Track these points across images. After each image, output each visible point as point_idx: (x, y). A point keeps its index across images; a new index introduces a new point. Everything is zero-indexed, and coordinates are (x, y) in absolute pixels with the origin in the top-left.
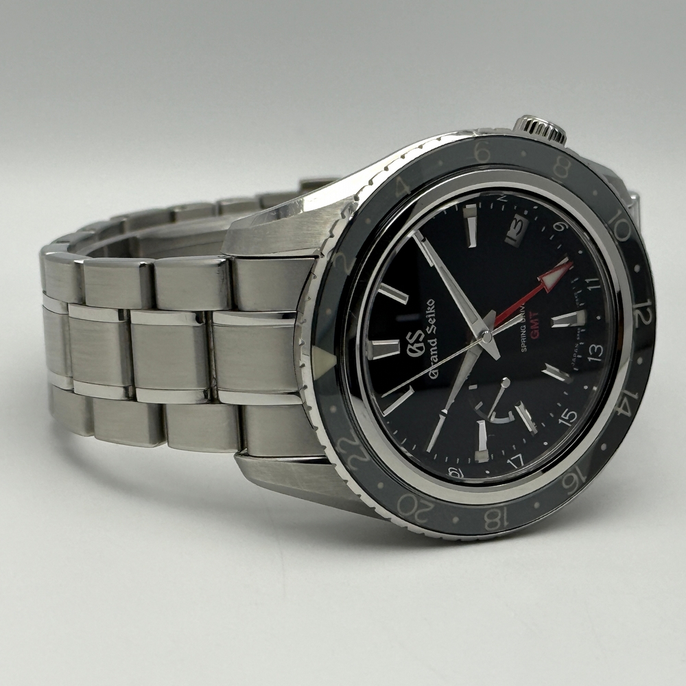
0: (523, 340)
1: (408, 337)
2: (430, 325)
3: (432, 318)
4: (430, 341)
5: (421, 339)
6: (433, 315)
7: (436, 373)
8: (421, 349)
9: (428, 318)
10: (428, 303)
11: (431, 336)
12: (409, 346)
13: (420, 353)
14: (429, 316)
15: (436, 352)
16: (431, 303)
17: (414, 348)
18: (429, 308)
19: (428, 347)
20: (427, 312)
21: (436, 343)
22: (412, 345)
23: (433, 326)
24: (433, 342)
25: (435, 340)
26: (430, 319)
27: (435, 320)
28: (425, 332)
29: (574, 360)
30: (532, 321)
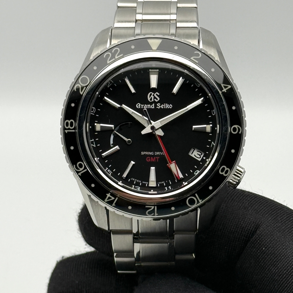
0: (147, 153)
1: (157, 93)
2: (160, 105)
3: (164, 107)
4: (153, 105)
5: (155, 100)
6: (165, 108)
7: (139, 107)
8: (151, 99)
9: (164, 105)
10: (171, 105)
11: (156, 106)
12: (153, 94)
13: (149, 99)
14: (165, 105)
15: (148, 107)
16: (171, 106)
17: (152, 96)
18: (168, 105)
19: (151, 103)
20: (167, 104)
21: (152, 108)
22: (153, 95)
23: (160, 107)
24: (153, 107)
25: (154, 107)
26: (163, 106)
27: (163, 108)
28: (158, 102)
29: (134, 179)
30: (155, 158)
